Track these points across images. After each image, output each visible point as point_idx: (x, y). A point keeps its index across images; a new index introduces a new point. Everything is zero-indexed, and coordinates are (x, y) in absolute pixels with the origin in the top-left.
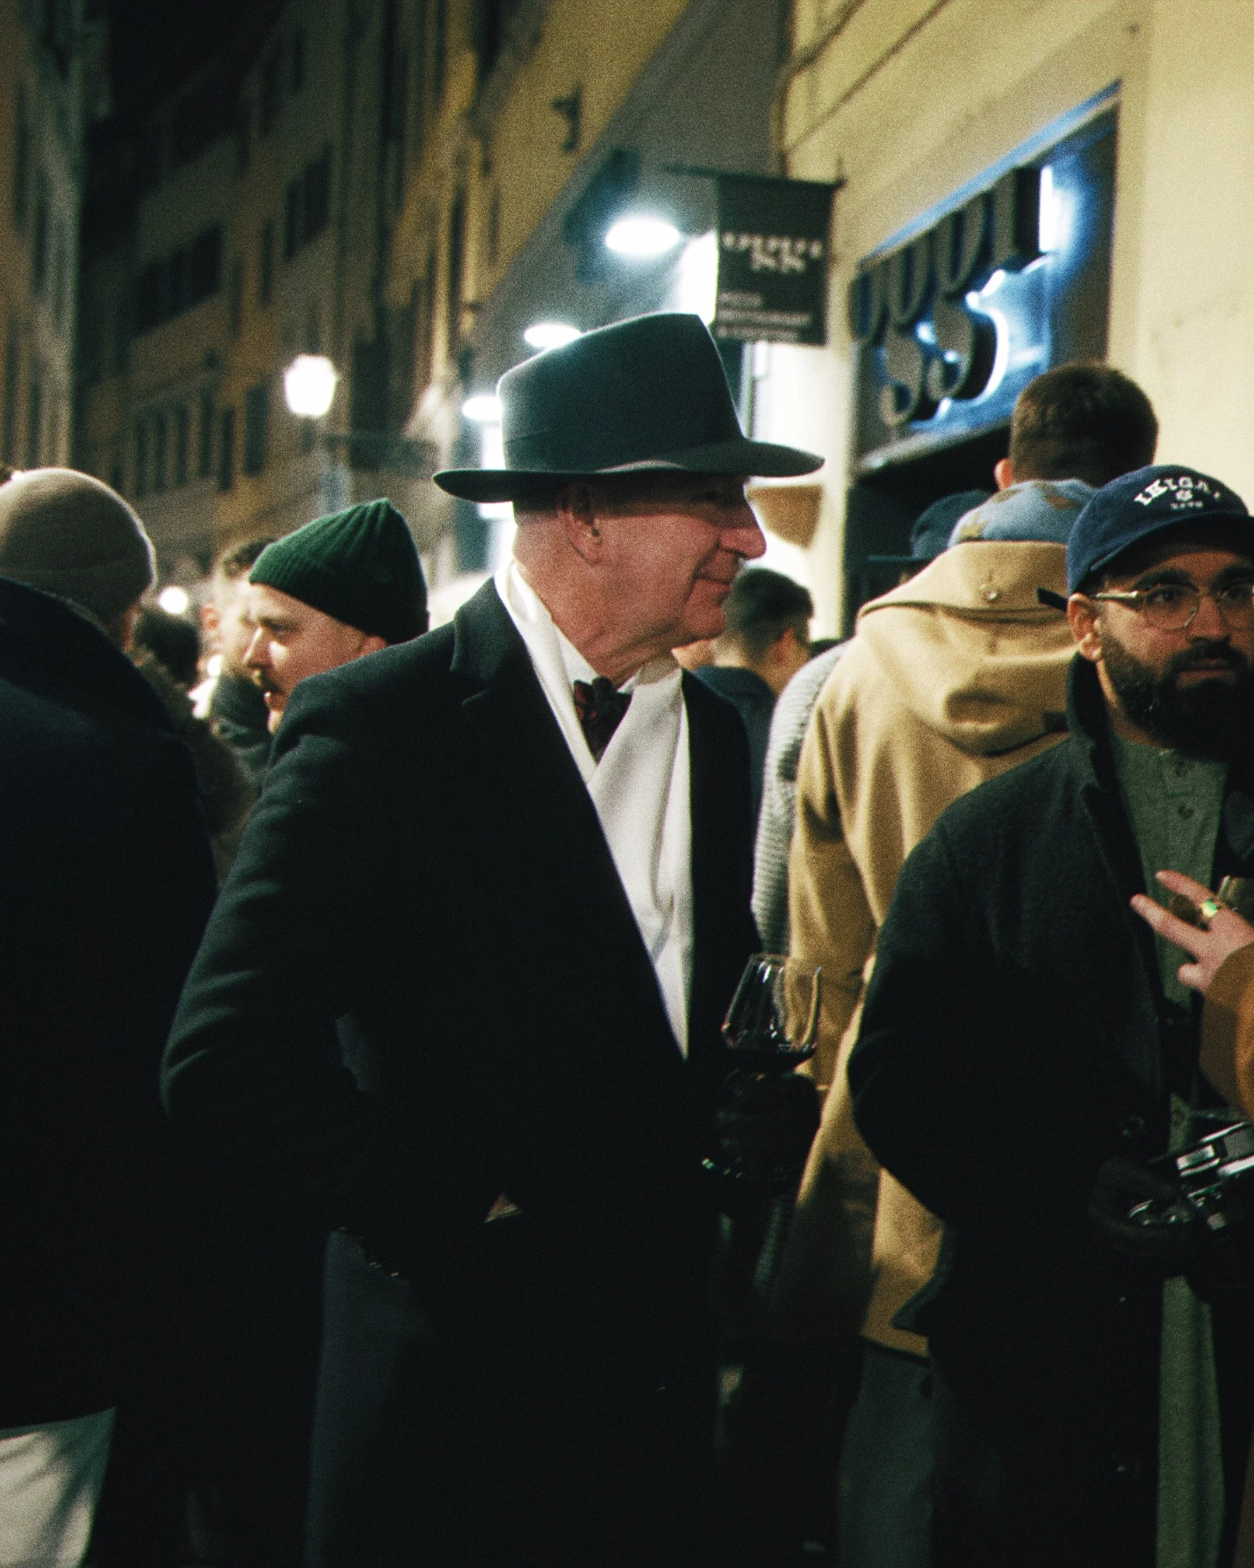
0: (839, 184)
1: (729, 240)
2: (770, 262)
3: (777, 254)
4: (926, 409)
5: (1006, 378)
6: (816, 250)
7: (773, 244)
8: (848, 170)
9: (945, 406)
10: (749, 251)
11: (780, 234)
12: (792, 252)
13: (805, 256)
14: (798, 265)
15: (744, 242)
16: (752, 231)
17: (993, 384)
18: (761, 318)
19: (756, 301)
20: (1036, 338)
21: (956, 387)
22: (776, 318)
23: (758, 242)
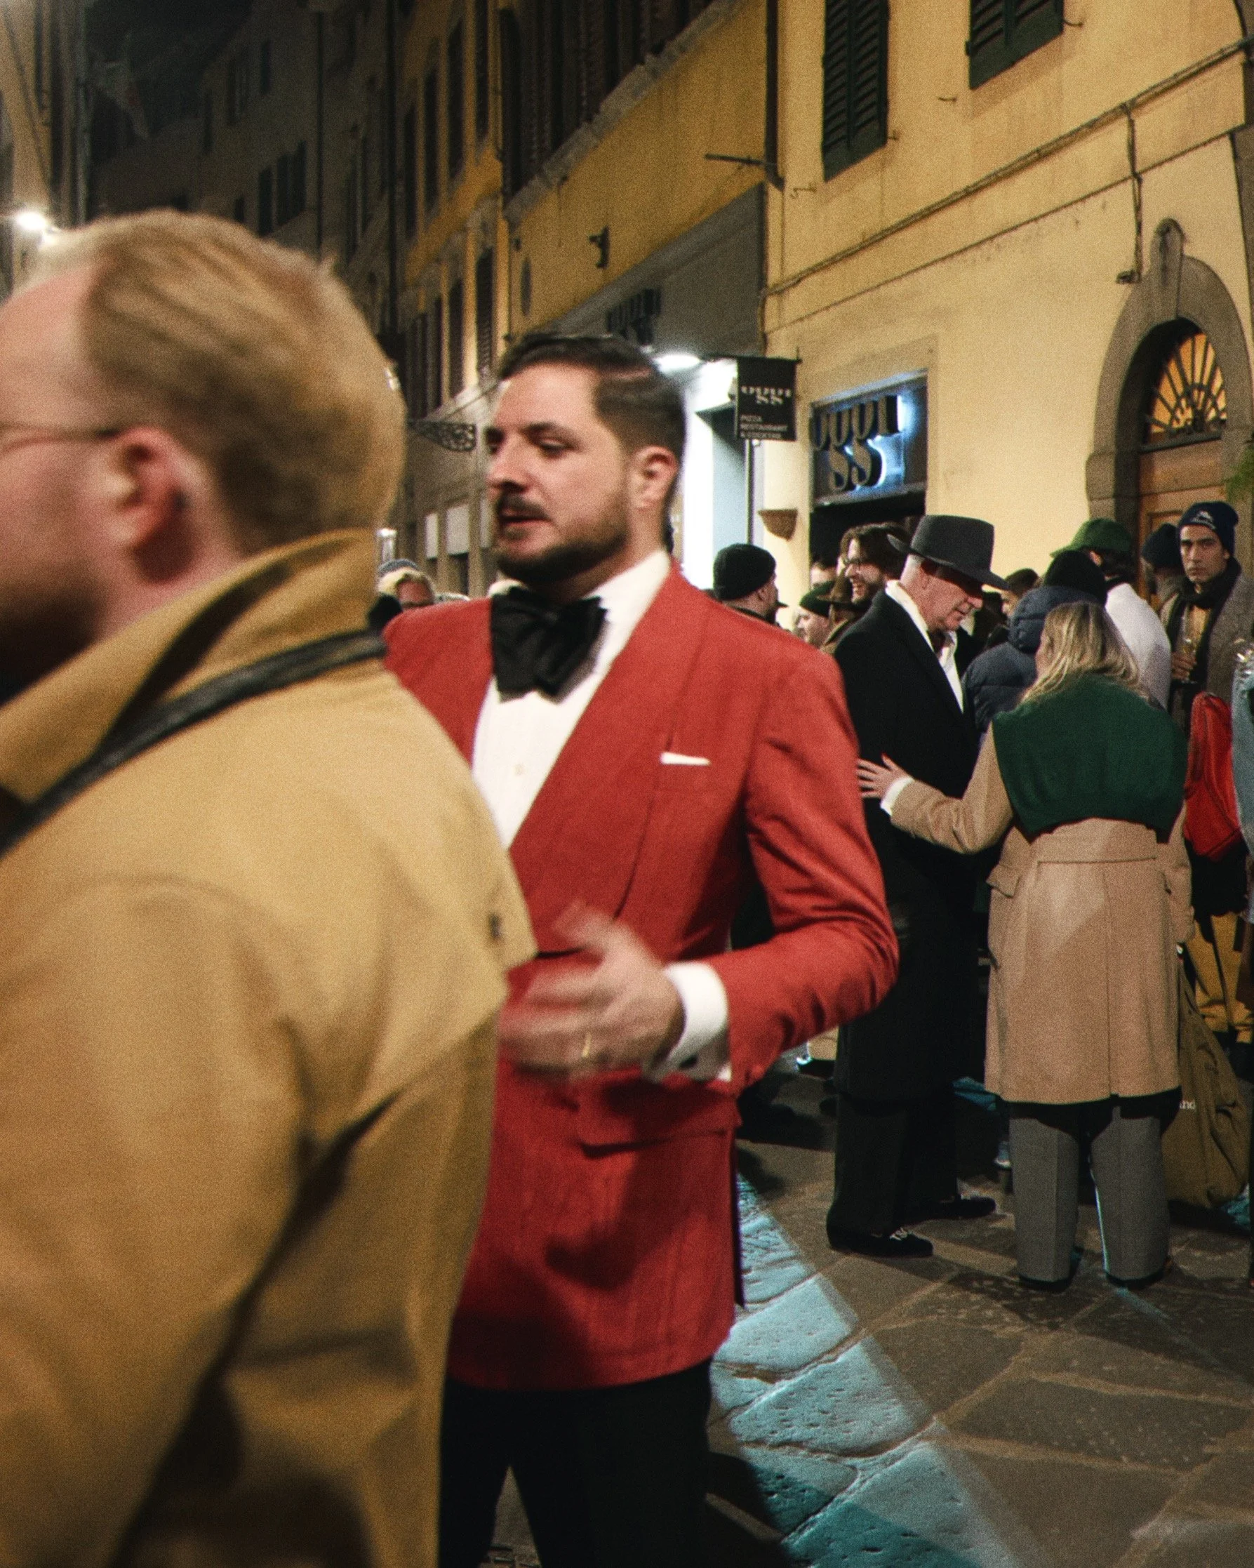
0: (799, 361)
1: (744, 390)
2: (766, 400)
3: (768, 396)
4: (851, 487)
5: (887, 477)
6: (788, 393)
7: (766, 391)
8: (802, 355)
9: (858, 487)
10: (755, 394)
11: (770, 386)
12: (777, 395)
13: (783, 397)
14: (780, 401)
15: (752, 390)
16: (755, 386)
17: (882, 480)
18: (761, 428)
19: (760, 419)
20: (899, 464)
21: (865, 481)
22: (769, 427)
23: (759, 390)
